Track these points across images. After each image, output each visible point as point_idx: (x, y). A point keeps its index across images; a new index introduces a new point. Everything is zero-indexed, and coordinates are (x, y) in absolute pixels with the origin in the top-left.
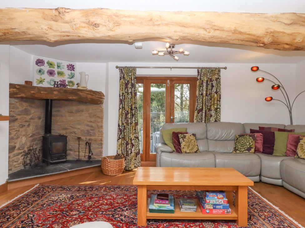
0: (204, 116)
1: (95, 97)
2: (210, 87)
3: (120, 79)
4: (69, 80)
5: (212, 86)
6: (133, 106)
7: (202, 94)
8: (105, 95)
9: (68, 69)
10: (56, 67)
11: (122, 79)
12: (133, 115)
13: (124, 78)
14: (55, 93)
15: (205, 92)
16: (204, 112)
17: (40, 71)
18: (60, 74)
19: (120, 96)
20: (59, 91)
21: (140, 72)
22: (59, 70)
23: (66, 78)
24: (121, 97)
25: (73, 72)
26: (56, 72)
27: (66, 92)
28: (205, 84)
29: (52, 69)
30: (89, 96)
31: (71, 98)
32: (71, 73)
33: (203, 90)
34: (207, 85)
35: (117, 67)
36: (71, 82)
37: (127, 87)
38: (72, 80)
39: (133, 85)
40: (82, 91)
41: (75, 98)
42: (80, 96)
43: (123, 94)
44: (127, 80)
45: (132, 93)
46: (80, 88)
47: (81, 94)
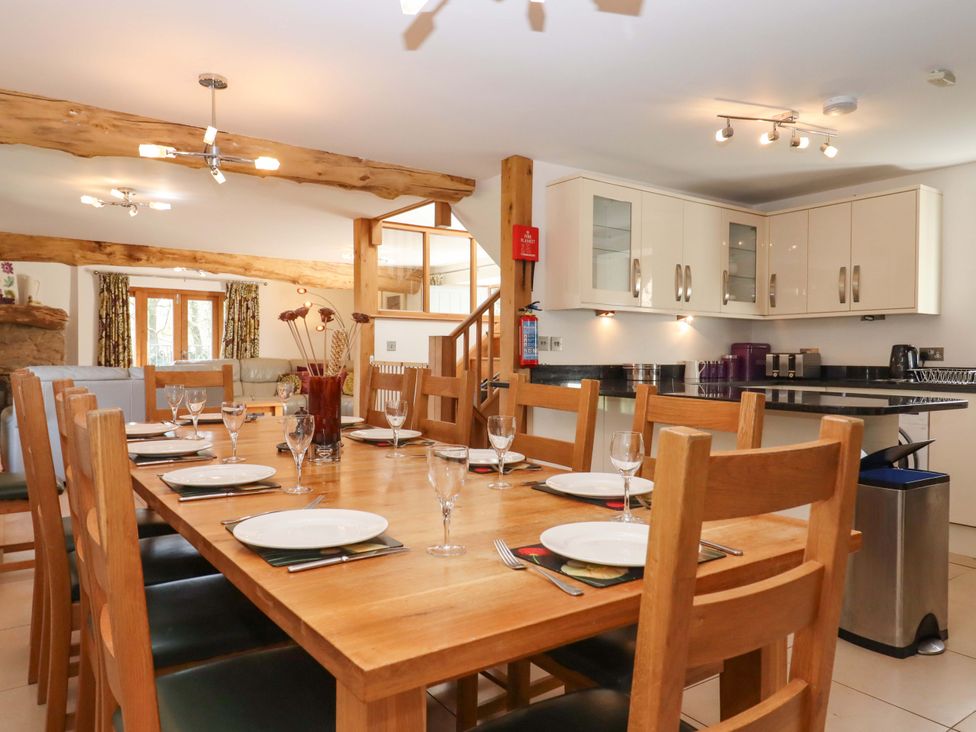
0: (235, 347)
1: (55, 319)
2: (244, 309)
3: (102, 291)
4: (7, 289)
5: (248, 308)
7: (233, 319)
9: (4, 271)
11: (106, 293)
12: (124, 348)
13: (109, 290)
15: (236, 317)
16: (236, 344)
19: (100, 317)
20: (6, 310)
21: (133, 283)
24: (104, 321)
25: (10, 275)
27: (16, 310)
28: (237, 305)
30: (48, 318)
31: (20, 320)
32: (9, 277)
33: (234, 313)
34: (241, 305)
35: (95, 273)
36: (10, 292)
37: (115, 305)
38: (11, 289)
39: (125, 303)
40: (38, 309)
41: (26, 320)
42: (35, 316)
43: (107, 314)
44: (112, 293)
45: (123, 313)
46: (33, 304)
47: (37, 314)
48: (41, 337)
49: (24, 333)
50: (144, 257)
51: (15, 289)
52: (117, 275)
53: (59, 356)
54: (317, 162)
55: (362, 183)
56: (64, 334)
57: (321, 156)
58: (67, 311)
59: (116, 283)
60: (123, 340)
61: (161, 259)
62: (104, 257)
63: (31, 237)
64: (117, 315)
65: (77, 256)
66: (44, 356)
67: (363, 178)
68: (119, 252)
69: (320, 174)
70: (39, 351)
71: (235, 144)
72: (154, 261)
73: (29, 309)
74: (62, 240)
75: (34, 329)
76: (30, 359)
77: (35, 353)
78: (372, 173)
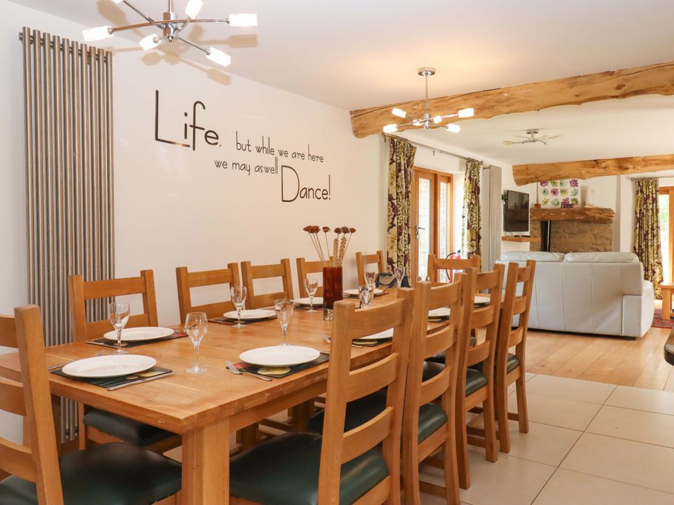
1: (604, 216)
3: (637, 193)
4: (573, 197)
6: (655, 225)
8: (615, 211)
9: (571, 186)
10: (559, 185)
11: (640, 194)
12: (654, 236)
13: (642, 191)
14: (563, 214)
17: (544, 192)
18: (563, 192)
19: (636, 213)
20: (566, 212)
21: (662, 184)
22: (562, 188)
23: (569, 196)
24: (638, 215)
25: (576, 188)
26: (559, 191)
27: (573, 212)
29: (555, 187)
30: (598, 215)
31: (577, 218)
32: (575, 190)
35: (632, 179)
36: (575, 200)
37: (646, 203)
38: (575, 197)
39: (655, 200)
40: (589, 210)
41: (581, 218)
42: (587, 215)
43: (640, 210)
44: (646, 194)
45: (652, 209)
46: (587, 207)
47: (588, 213)
48: (597, 229)
49: (586, 227)
50: (630, 166)
51: (578, 197)
52: (648, 179)
53: (608, 242)
54: (571, 87)
55: (618, 93)
56: (612, 226)
57: (573, 81)
58: (614, 209)
59: (648, 185)
60: (652, 229)
61: (646, 166)
62: (601, 171)
63: (553, 164)
64: (647, 210)
65: (584, 172)
66: (598, 242)
67: (619, 88)
68: (611, 164)
69: (577, 96)
70: (595, 239)
71: (506, 95)
72: (639, 168)
73: (583, 211)
74: (572, 163)
75: (592, 224)
76: (589, 245)
77: (593, 240)
78: (626, 80)
